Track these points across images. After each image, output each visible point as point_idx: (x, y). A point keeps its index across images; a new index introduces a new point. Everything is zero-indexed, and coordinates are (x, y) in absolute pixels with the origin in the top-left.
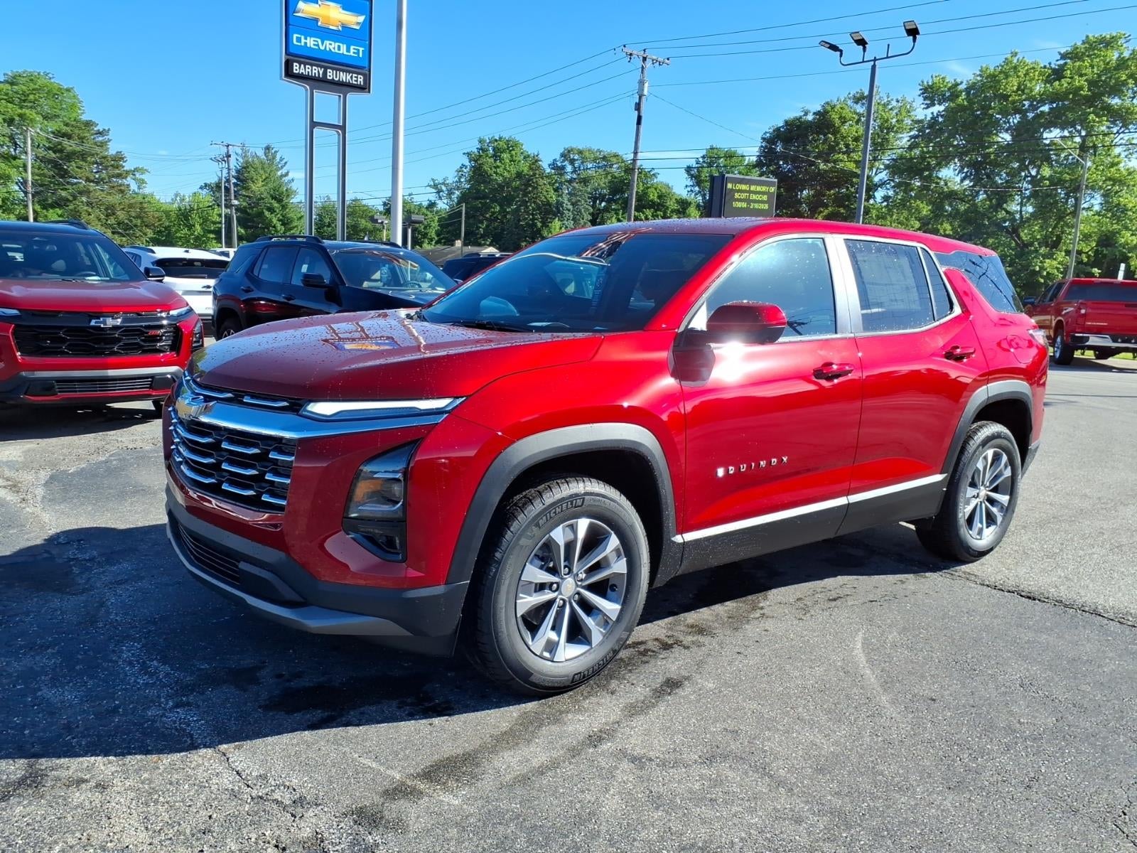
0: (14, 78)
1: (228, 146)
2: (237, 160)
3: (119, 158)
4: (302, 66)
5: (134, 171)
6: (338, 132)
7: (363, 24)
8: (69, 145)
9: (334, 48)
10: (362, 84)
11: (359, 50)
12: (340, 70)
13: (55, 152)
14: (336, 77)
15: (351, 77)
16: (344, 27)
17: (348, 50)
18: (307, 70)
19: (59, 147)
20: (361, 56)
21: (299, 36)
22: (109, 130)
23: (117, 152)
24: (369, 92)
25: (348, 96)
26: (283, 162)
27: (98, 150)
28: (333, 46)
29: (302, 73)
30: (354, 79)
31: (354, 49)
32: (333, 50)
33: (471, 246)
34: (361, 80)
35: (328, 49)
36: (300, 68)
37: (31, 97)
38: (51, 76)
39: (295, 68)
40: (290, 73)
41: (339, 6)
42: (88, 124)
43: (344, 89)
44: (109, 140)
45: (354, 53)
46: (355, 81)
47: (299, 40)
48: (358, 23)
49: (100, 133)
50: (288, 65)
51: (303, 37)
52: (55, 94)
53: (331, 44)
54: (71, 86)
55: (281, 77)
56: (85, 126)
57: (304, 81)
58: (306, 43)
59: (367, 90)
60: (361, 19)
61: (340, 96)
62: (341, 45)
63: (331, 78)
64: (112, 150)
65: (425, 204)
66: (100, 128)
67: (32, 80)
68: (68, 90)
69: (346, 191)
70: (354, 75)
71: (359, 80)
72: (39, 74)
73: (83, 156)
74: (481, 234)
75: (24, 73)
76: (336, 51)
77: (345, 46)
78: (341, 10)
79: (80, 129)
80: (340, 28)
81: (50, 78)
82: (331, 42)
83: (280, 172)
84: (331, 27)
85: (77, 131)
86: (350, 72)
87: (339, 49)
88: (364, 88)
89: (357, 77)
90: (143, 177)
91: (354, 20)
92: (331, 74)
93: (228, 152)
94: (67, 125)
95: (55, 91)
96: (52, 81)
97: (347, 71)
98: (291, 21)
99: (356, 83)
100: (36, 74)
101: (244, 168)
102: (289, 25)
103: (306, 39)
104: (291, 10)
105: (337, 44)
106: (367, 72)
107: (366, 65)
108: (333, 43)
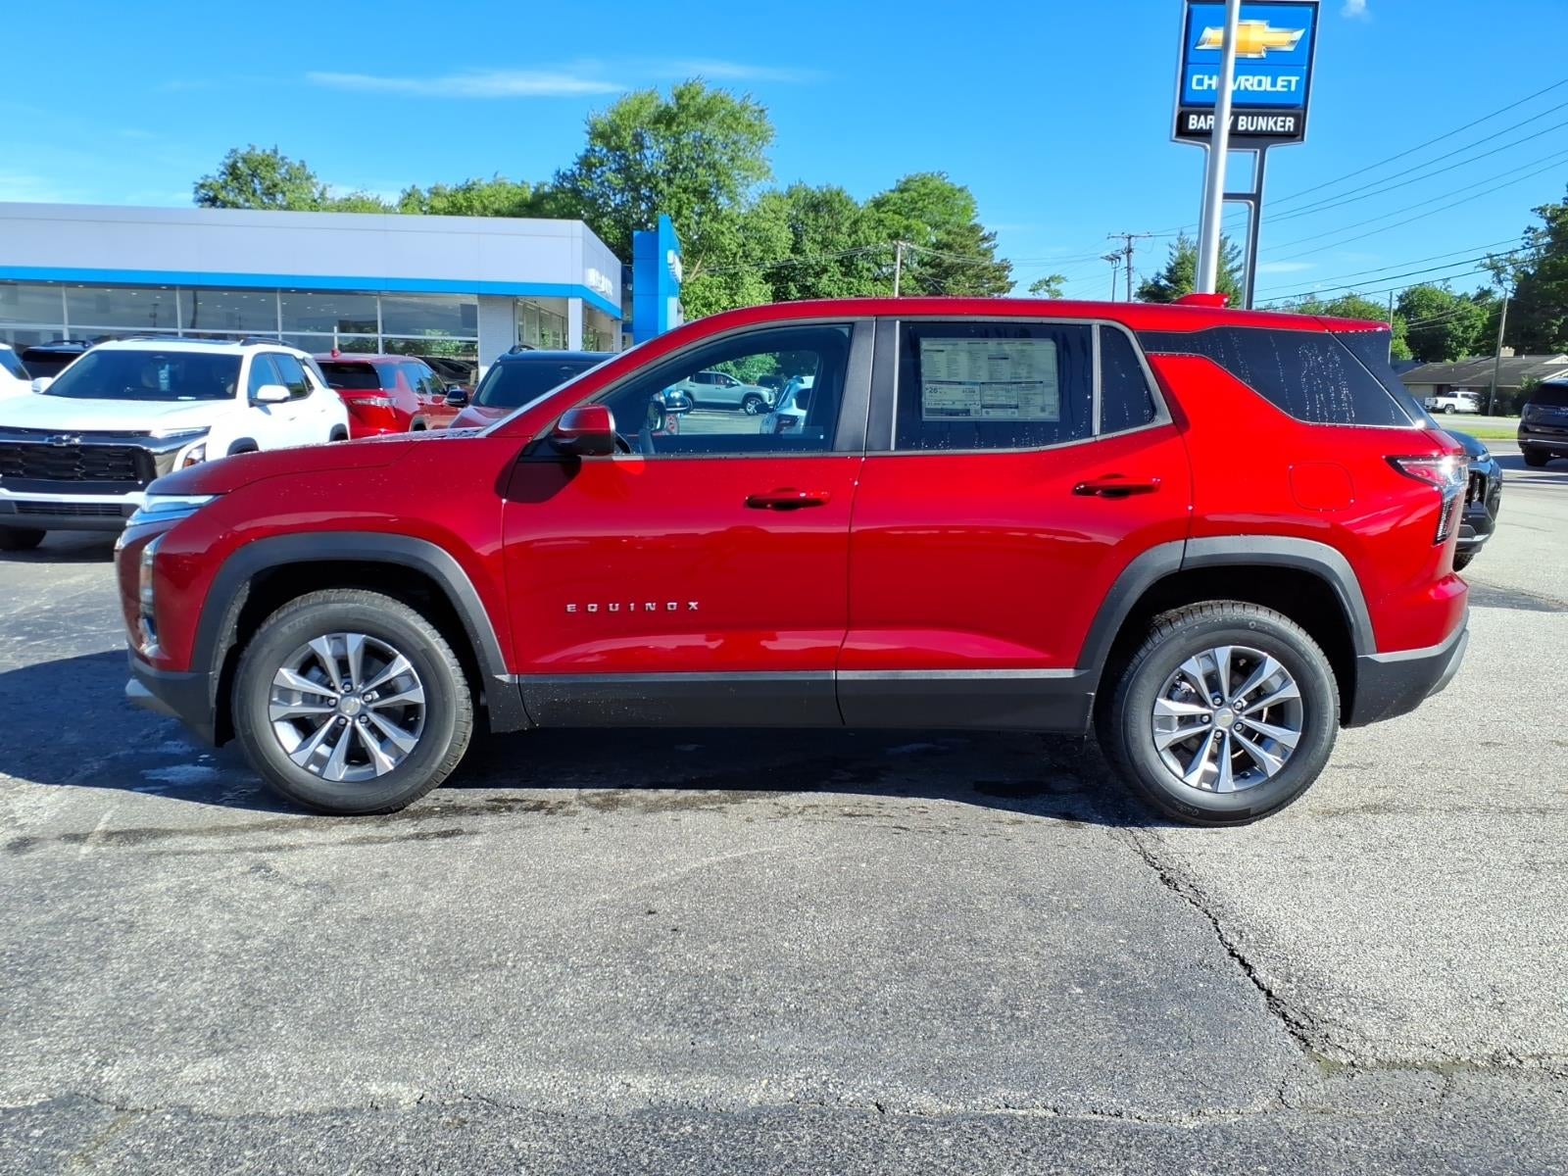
0: (906, 183)
1: (1129, 238)
2: (1171, 254)
3: (1005, 267)
4: (1202, 118)
5: (1048, 281)
6: (1249, 204)
7: (1299, 44)
8: (948, 258)
9: (1252, 85)
10: (1292, 129)
11: (1290, 82)
12: (1258, 115)
13: (932, 267)
14: (1252, 125)
15: (1276, 123)
16: (1270, 51)
17: (1274, 84)
18: (1209, 122)
19: (938, 260)
20: (1293, 88)
21: (1201, 77)
22: (996, 233)
23: (1002, 261)
24: (1302, 139)
25: (1269, 151)
26: (1236, 251)
27: (979, 259)
28: (1251, 82)
29: (1201, 128)
30: (1279, 124)
31: (1283, 81)
32: (1250, 88)
33: (1526, 355)
34: (1290, 123)
35: (1242, 88)
36: (1198, 121)
37: (920, 204)
38: (945, 175)
39: (1191, 122)
40: (1183, 130)
41: (1264, 23)
42: (974, 229)
43: (1263, 140)
44: (995, 246)
45: (1283, 86)
46: (1281, 127)
47: (1200, 82)
48: (1292, 42)
49: (985, 239)
50: (1182, 120)
51: (1206, 77)
52: (946, 197)
53: (1247, 80)
54: (964, 185)
55: (1171, 137)
56: (970, 231)
57: (1201, 138)
58: (1210, 86)
59: (1299, 137)
60: (1298, 35)
61: (1256, 152)
62: (1263, 78)
63: (1244, 128)
64: (998, 257)
65: (1473, 293)
66: (985, 232)
67: (924, 184)
68: (961, 190)
69: (1255, 288)
70: (1280, 119)
71: (1287, 124)
72: (932, 175)
73: (962, 269)
74: (1554, 336)
75: (917, 176)
76: (1256, 88)
77: (1269, 79)
78: (1267, 28)
79: (962, 236)
80: (1264, 55)
81: (944, 179)
82: (1247, 77)
83: (1230, 265)
84: (1250, 56)
85: (959, 239)
86: (1273, 115)
87: (1260, 83)
88: (1295, 135)
89: (1284, 122)
90: (1058, 287)
91: (1285, 39)
92: (1244, 123)
93: (1129, 245)
94: (949, 233)
95: (946, 194)
96: (946, 181)
97: (1268, 115)
98: (1191, 59)
99: (1282, 129)
100: (929, 175)
101: (1179, 264)
102: (1188, 64)
103: (1210, 79)
104: (1192, 43)
105: (1257, 78)
106: (1302, 112)
107: (1301, 101)
108: (1250, 78)
